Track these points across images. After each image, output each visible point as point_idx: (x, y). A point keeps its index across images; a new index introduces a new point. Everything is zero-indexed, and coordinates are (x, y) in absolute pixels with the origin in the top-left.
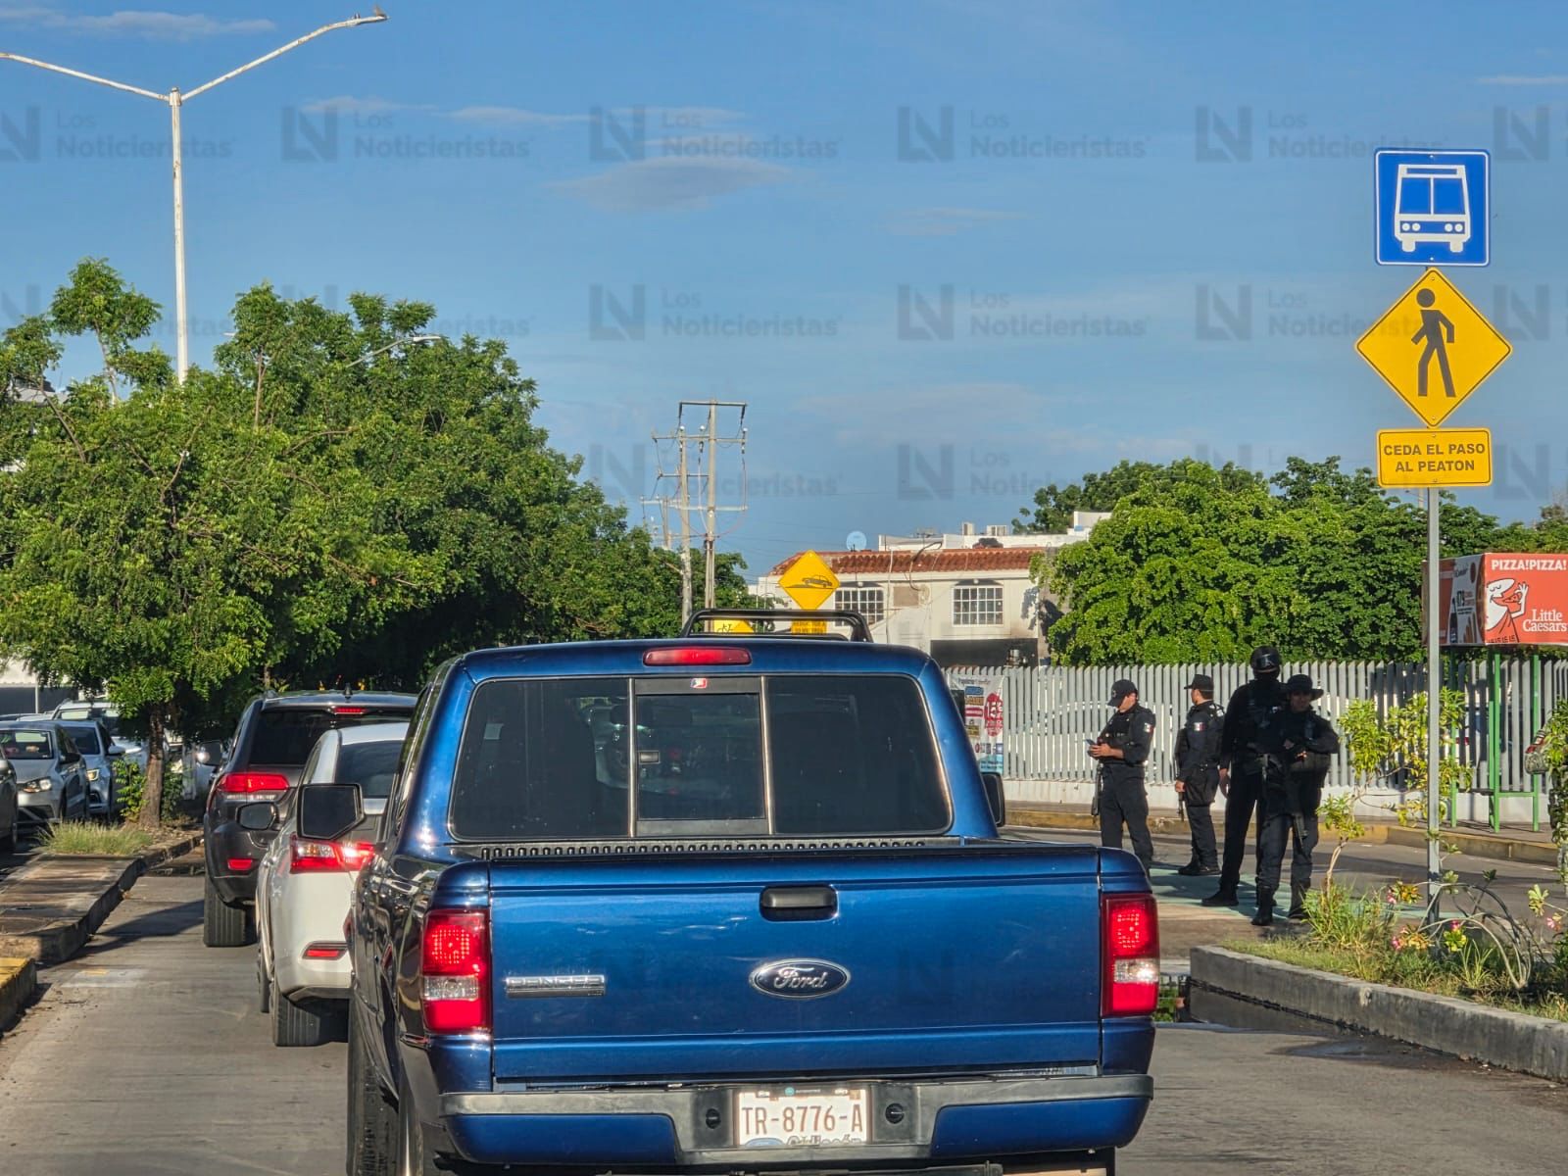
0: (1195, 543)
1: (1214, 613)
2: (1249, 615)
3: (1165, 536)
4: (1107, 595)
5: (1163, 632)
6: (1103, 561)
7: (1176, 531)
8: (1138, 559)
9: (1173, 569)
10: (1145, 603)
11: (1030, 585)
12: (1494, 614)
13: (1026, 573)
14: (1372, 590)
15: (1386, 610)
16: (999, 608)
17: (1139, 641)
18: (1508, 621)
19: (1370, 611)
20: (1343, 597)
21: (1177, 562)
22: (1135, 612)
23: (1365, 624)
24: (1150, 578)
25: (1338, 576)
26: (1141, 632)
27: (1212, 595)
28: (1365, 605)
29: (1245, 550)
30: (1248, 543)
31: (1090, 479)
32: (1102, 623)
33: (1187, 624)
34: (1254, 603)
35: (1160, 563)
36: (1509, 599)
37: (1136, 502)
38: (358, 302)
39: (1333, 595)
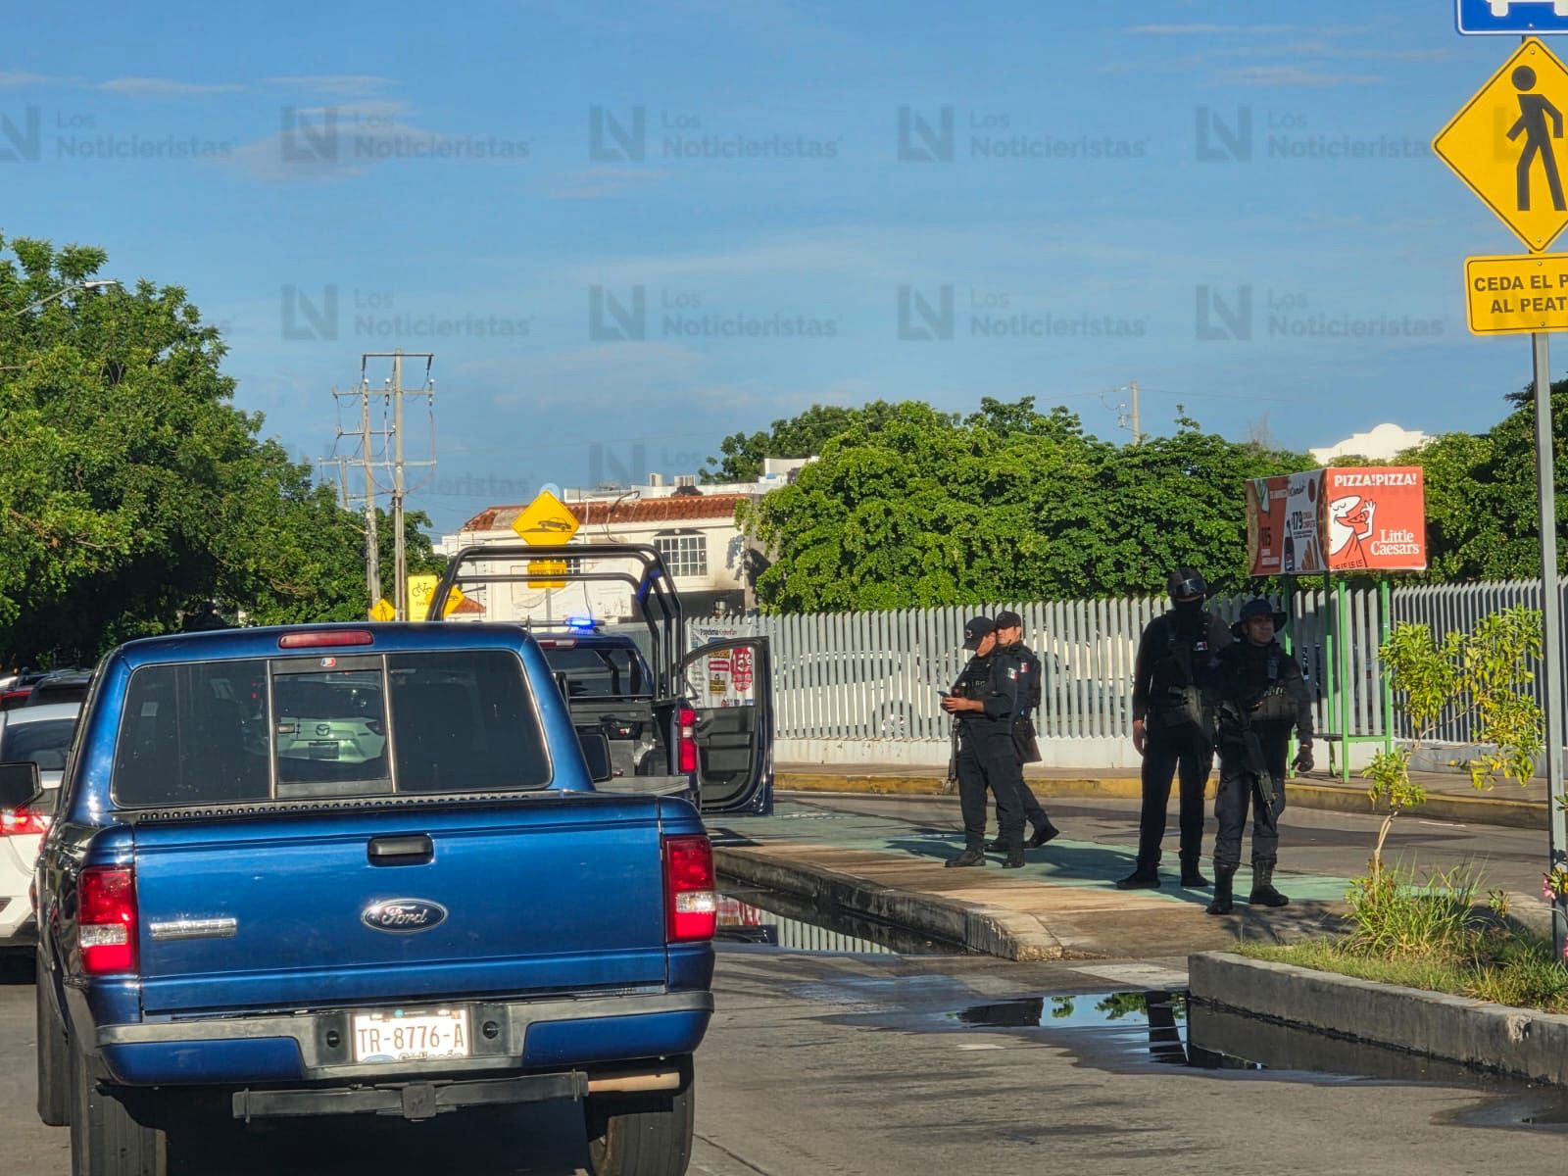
0: (912, 483)
1: (934, 556)
2: (970, 557)
3: (878, 477)
4: (817, 542)
5: (880, 579)
6: (813, 506)
7: (889, 472)
8: (850, 503)
9: (888, 512)
10: (859, 549)
11: (735, 533)
12: (1338, 536)
13: (731, 521)
14: (1114, 525)
15: (1130, 546)
16: (703, 559)
17: (854, 588)
18: (1355, 543)
19: (1113, 549)
20: (1088, 537)
21: (892, 505)
22: (848, 558)
23: (1109, 562)
24: (864, 522)
25: (1079, 512)
26: (855, 579)
27: (931, 538)
28: (1108, 541)
29: (964, 490)
30: (968, 482)
31: (780, 426)
32: (815, 570)
33: (904, 570)
34: (976, 545)
35: (872, 507)
36: (1355, 519)
37: (846, 442)
38: (22, 249)
39: (1074, 532)
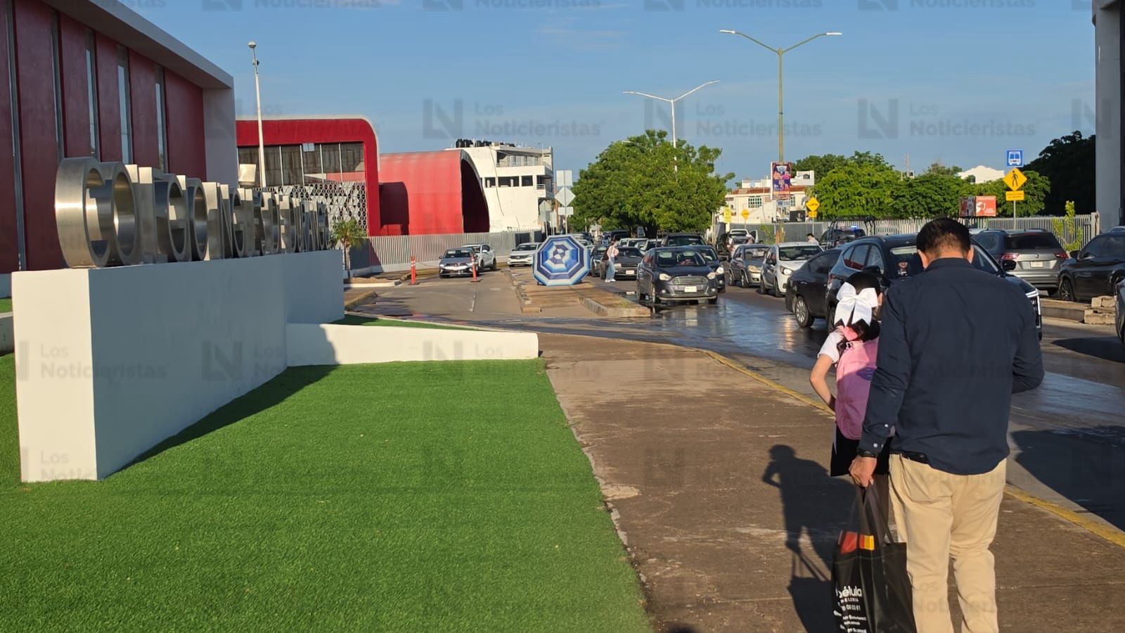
0: (852, 183)
1: (858, 203)
2: (867, 202)
3: (843, 181)
4: (827, 198)
5: (843, 208)
6: (826, 189)
7: (846, 180)
8: (835, 188)
9: (846, 191)
10: (838, 200)
11: (804, 196)
12: (978, 209)
13: (804, 192)
14: (911, 197)
15: (915, 202)
16: (794, 202)
17: (836, 211)
18: (981, 211)
19: (911, 203)
20: (905, 200)
21: (847, 189)
22: (835, 203)
23: (910, 206)
24: (839, 193)
25: (902, 194)
26: (837, 208)
27: (857, 197)
28: (910, 201)
29: (866, 185)
30: (867, 183)
31: (799, 161)
32: (826, 206)
33: (850, 206)
34: (869, 200)
35: (842, 189)
36: (982, 206)
37: (834, 172)
38: (648, 132)
39: (901, 199)
